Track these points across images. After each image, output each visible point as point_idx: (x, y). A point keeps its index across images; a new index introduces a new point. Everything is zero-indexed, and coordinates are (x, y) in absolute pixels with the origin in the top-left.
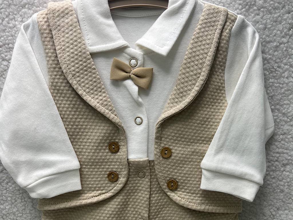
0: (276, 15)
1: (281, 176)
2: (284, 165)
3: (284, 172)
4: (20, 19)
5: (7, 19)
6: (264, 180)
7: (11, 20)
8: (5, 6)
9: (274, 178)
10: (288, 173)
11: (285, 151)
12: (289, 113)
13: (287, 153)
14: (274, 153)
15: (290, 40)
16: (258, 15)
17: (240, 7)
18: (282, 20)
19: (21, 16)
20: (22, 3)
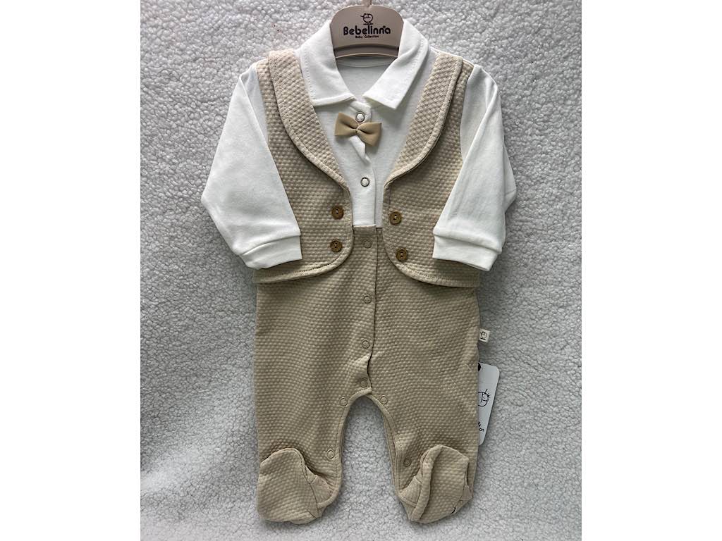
0: (517, 65)
1: (524, 247)
2: (529, 235)
3: (528, 244)
4: (236, 70)
5: (222, 70)
6: (503, 248)
7: (227, 70)
8: (221, 55)
9: (516, 250)
10: (532, 244)
11: (529, 219)
12: (533, 175)
13: (531, 222)
14: (517, 221)
15: (533, 92)
16: (498, 64)
17: (478, 55)
18: (524, 69)
19: (238, 66)
20: (240, 52)
